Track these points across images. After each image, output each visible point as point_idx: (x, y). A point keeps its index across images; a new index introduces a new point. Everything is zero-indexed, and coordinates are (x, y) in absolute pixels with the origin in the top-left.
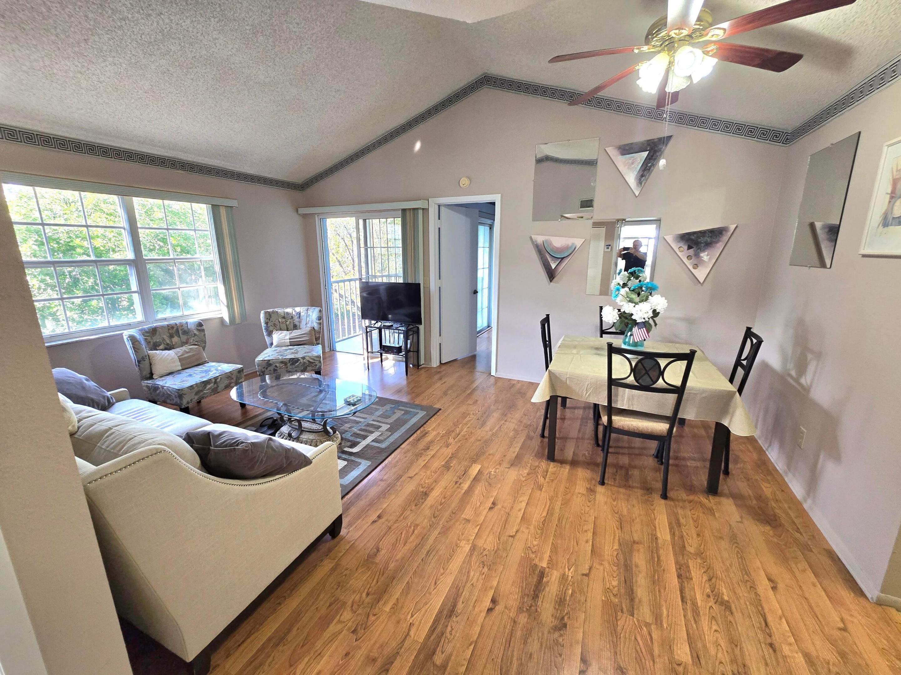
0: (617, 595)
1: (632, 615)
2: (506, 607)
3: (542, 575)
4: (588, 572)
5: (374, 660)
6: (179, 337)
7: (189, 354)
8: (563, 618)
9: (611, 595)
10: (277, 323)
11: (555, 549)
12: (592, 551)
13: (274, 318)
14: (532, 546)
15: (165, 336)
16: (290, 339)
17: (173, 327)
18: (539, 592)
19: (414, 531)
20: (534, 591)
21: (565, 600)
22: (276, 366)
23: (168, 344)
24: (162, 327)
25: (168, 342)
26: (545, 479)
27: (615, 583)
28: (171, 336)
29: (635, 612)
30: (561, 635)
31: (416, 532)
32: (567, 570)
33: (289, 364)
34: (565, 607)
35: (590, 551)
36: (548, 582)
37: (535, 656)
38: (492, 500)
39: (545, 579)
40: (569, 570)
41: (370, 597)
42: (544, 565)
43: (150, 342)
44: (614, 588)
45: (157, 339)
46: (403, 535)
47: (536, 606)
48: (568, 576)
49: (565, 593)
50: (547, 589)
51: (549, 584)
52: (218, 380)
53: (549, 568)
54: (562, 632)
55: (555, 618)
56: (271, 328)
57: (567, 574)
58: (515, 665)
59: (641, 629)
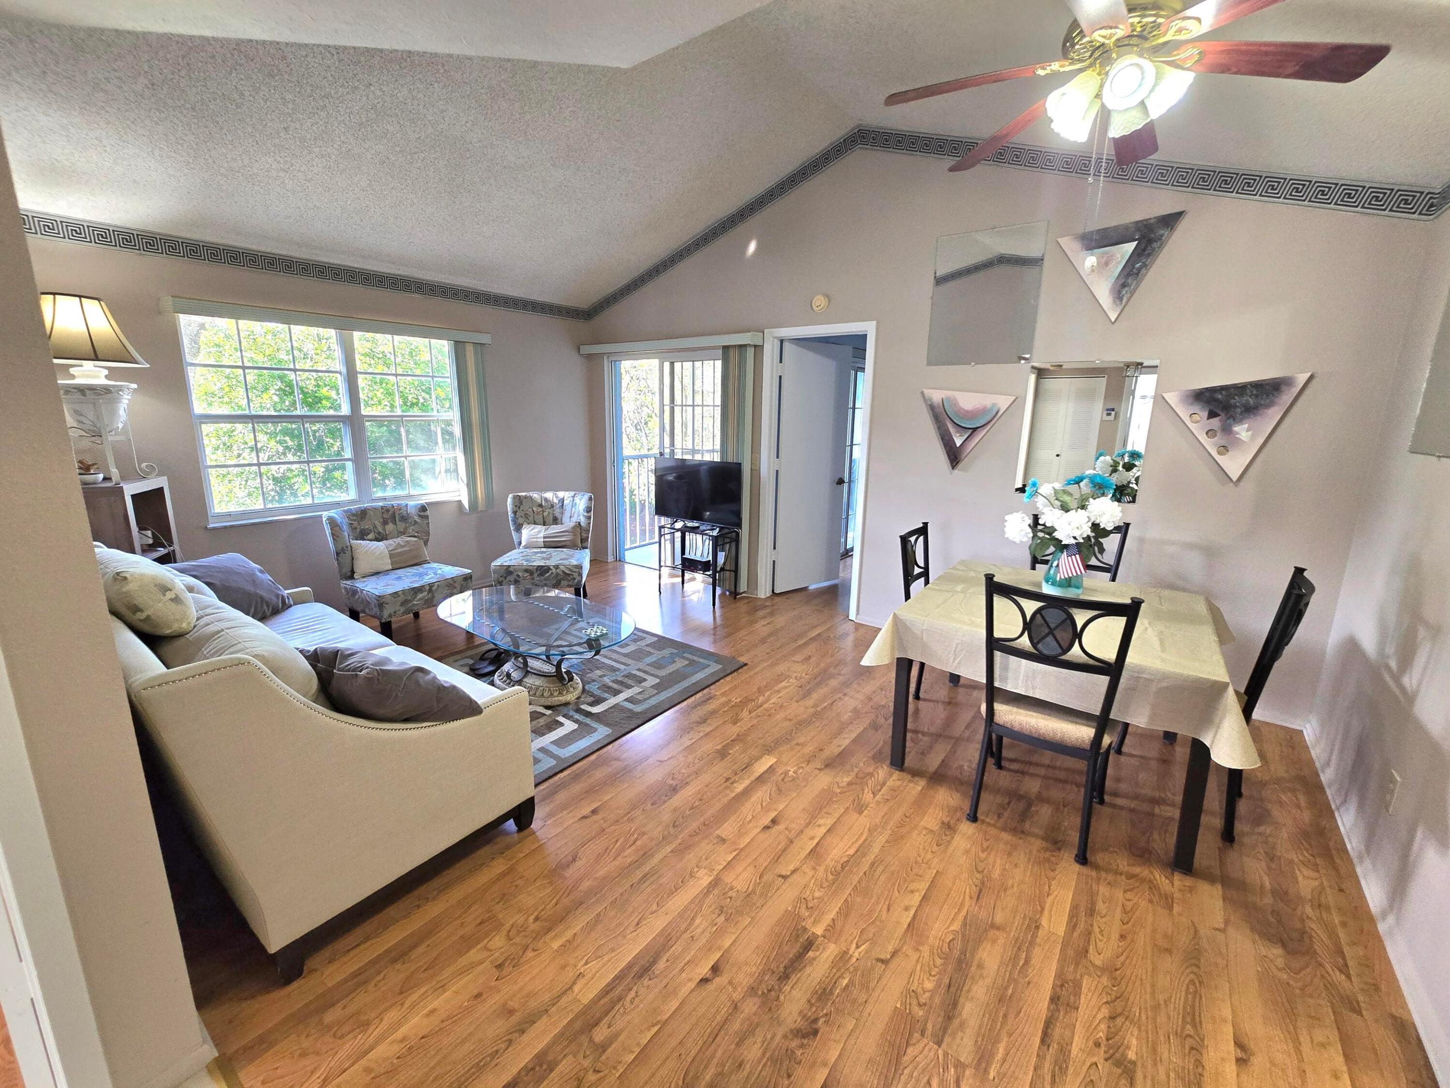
0: (925, 1004)
1: (939, 1043)
2: (730, 983)
3: (809, 945)
4: (889, 957)
5: (511, 1012)
6: (395, 524)
7: (405, 549)
8: (815, 1021)
9: (914, 1002)
10: (531, 513)
11: (846, 911)
12: (909, 925)
13: (525, 506)
14: (811, 898)
15: (377, 523)
16: (544, 537)
17: (388, 511)
18: (793, 972)
19: (635, 841)
20: (786, 968)
21: (831, 993)
22: (518, 576)
23: (379, 533)
24: (375, 509)
25: (380, 530)
26: (874, 797)
27: (929, 985)
28: (385, 523)
29: (947, 1039)
30: (802, 1046)
31: (638, 843)
32: (854, 946)
33: (536, 575)
34: (826, 1004)
35: (905, 926)
36: (814, 959)
37: (748, 1066)
38: (773, 815)
39: (810, 954)
40: (858, 947)
41: (538, 923)
42: (819, 930)
43: (356, 528)
44: (924, 992)
45: (366, 525)
46: (619, 844)
47: (780, 990)
48: (851, 956)
49: (835, 983)
50: (808, 970)
51: (815, 963)
52: (434, 588)
53: (824, 937)
54: (805, 1042)
55: (804, 1017)
56: (521, 520)
57: (851, 952)
58: (710, 1074)
59: (946, 1069)
